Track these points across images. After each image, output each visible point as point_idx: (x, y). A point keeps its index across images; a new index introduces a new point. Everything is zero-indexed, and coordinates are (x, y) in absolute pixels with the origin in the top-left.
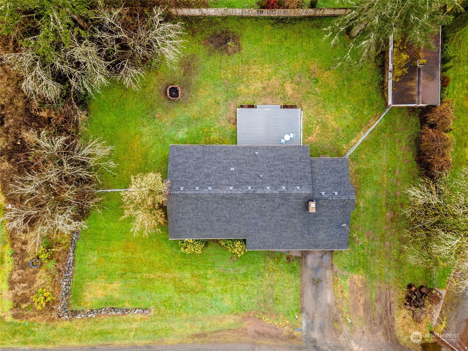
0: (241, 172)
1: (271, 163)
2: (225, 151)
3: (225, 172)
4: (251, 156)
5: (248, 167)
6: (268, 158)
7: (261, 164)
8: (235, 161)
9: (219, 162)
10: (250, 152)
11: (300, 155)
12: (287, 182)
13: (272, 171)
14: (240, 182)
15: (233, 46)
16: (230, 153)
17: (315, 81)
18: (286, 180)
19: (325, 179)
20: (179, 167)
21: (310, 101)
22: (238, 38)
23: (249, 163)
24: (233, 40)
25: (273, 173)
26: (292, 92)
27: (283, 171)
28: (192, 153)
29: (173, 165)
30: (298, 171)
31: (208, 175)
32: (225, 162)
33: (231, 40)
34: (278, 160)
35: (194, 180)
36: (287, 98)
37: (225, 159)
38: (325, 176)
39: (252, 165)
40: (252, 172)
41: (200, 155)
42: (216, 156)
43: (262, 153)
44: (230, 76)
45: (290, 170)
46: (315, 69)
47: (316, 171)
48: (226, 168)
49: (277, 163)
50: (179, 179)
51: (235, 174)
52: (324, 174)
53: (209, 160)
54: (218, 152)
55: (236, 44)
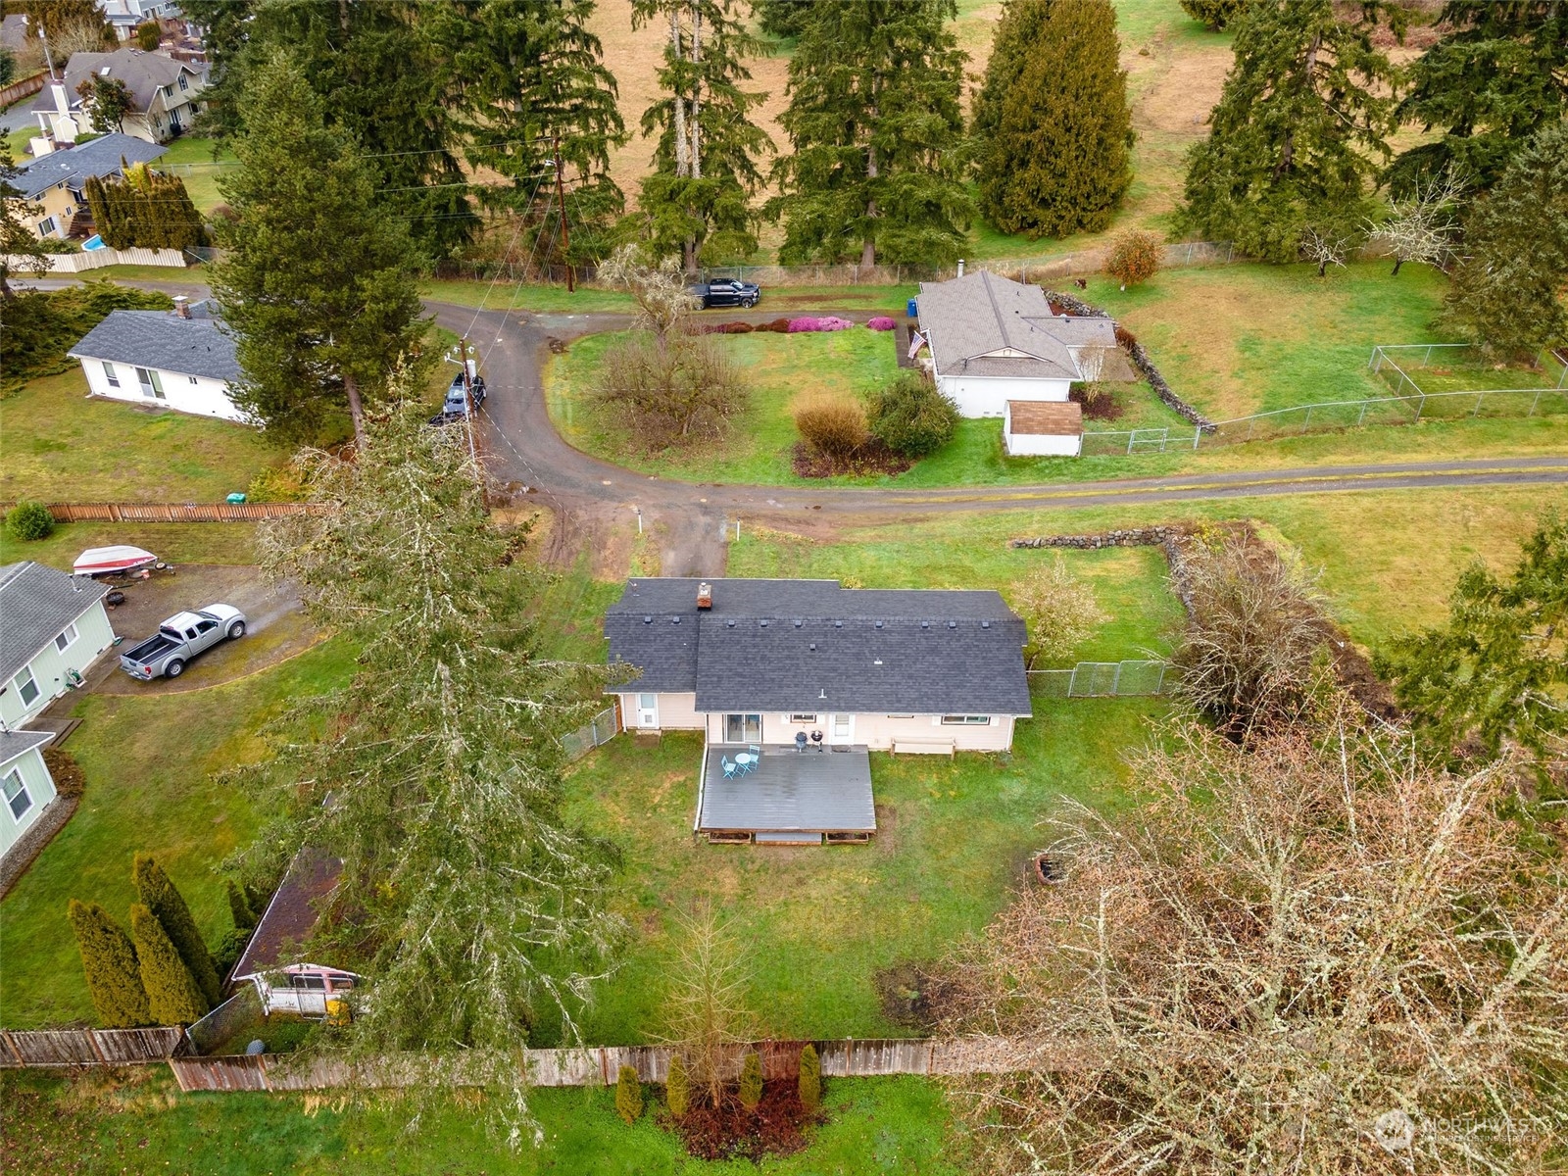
0: (858, 656)
1: (791, 673)
2: (899, 701)
3: (894, 656)
4: (837, 690)
5: (843, 667)
6: (796, 686)
7: (813, 673)
8: (873, 680)
9: (910, 677)
10: (839, 698)
11: (719, 690)
12: (754, 636)
13: (788, 657)
14: (860, 636)
15: (902, 988)
16: (886, 695)
17: (650, 901)
18: (758, 639)
19: (667, 650)
20: (1000, 668)
21: (669, 854)
22: (886, 1010)
23: (841, 674)
24: (900, 1004)
25: (786, 653)
26: (720, 875)
27: (763, 658)
28: (976, 697)
29: (1015, 672)
30: (728, 658)
31: (934, 651)
32: (897, 678)
33: (909, 1006)
34: (773, 680)
35: (962, 642)
36: (736, 863)
37: (898, 684)
38: (666, 654)
39: (834, 670)
40: (834, 656)
41: (957, 693)
42: (919, 690)
43: (810, 697)
44: (903, 911)
45: (746, 659)
46: (647, 929)
47: (684, 666)
48: (891, 665)
49: (773, 675)
50: (994, 645)
51: (872, 652)
52: (667, 659)
53: (934, 683)
54: (914, 700)
55: (891, 995)
